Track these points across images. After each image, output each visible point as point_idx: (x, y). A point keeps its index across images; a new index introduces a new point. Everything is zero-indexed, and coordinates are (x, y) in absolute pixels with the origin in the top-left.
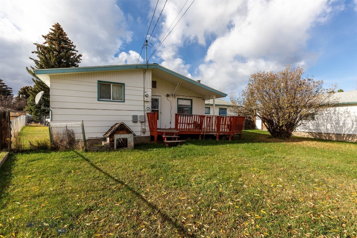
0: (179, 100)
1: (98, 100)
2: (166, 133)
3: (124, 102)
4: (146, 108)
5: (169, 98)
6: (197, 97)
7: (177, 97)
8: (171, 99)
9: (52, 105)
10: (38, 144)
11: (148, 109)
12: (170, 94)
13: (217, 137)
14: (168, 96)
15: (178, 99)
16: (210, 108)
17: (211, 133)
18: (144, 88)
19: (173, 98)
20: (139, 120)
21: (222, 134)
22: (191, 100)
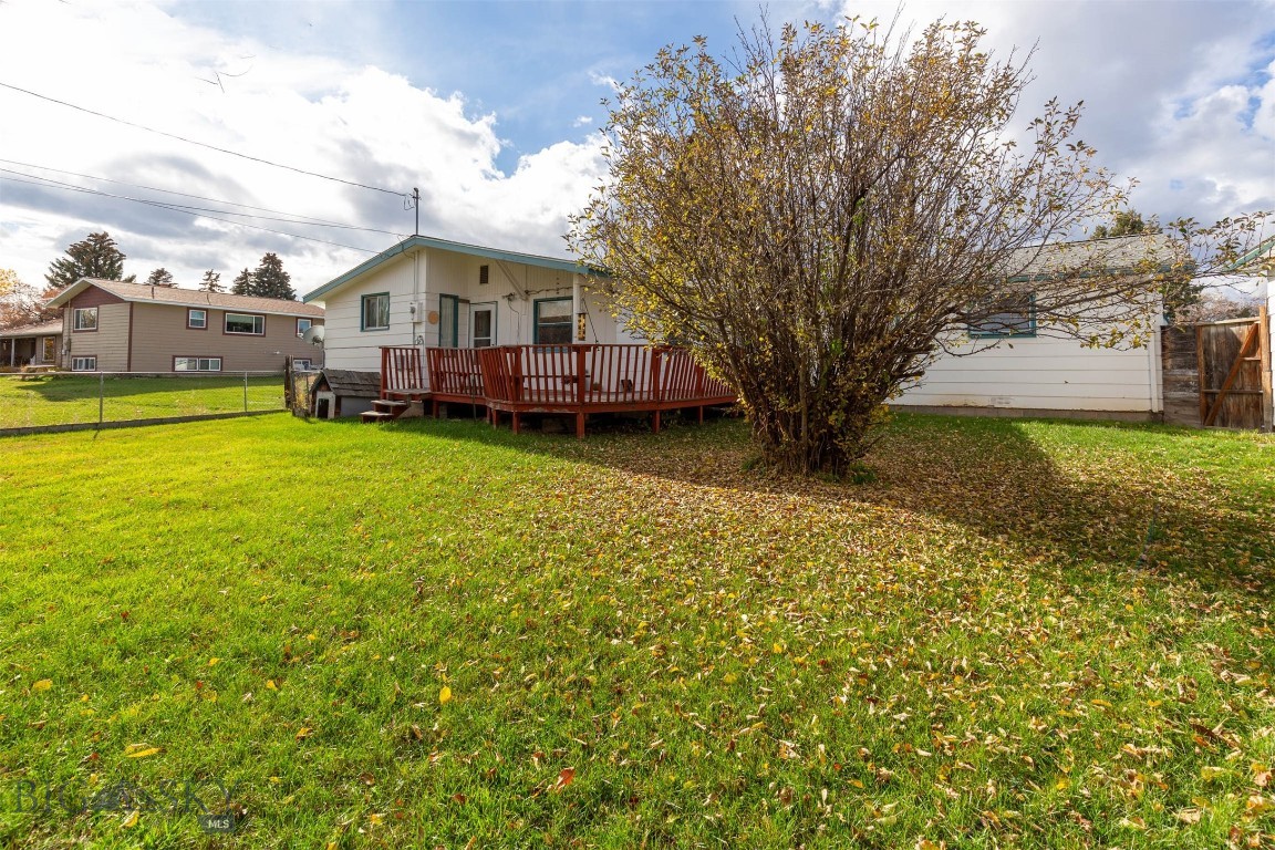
1: (365, 330)
3: (389, 329)
4: (416, 339)
5: (514, 304)
7: (532, 299)
8: (519, 304)
12: (516, 292)
14: (509, 297)
15: (536, 303)
18: (414, 294)
19: (523, 302)
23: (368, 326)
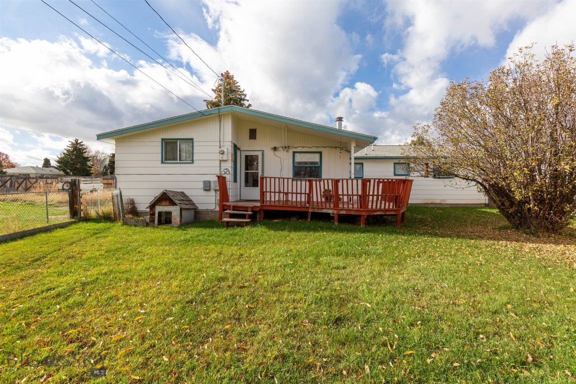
0: (297, 155)
1: (162, 163)
2: (234, 207)
3: (193, 163)
4: (222, 170)
5: (277, 153)
6: (332, 147)
7: (291, 151)
8: (281, 153)
9: (116, 171)
10: (104, 214)
11: (225, 171)
12: (280, 146)
13: (336, 218)
14: (275, 149)
15: (294, 153)
16: (362, 164)
17: (325, 211)
18: (220, 142)
19: (285, 152)
20: (212, 187)
21: (343, 212)
22: (320, 153)
23: (166, 160)
